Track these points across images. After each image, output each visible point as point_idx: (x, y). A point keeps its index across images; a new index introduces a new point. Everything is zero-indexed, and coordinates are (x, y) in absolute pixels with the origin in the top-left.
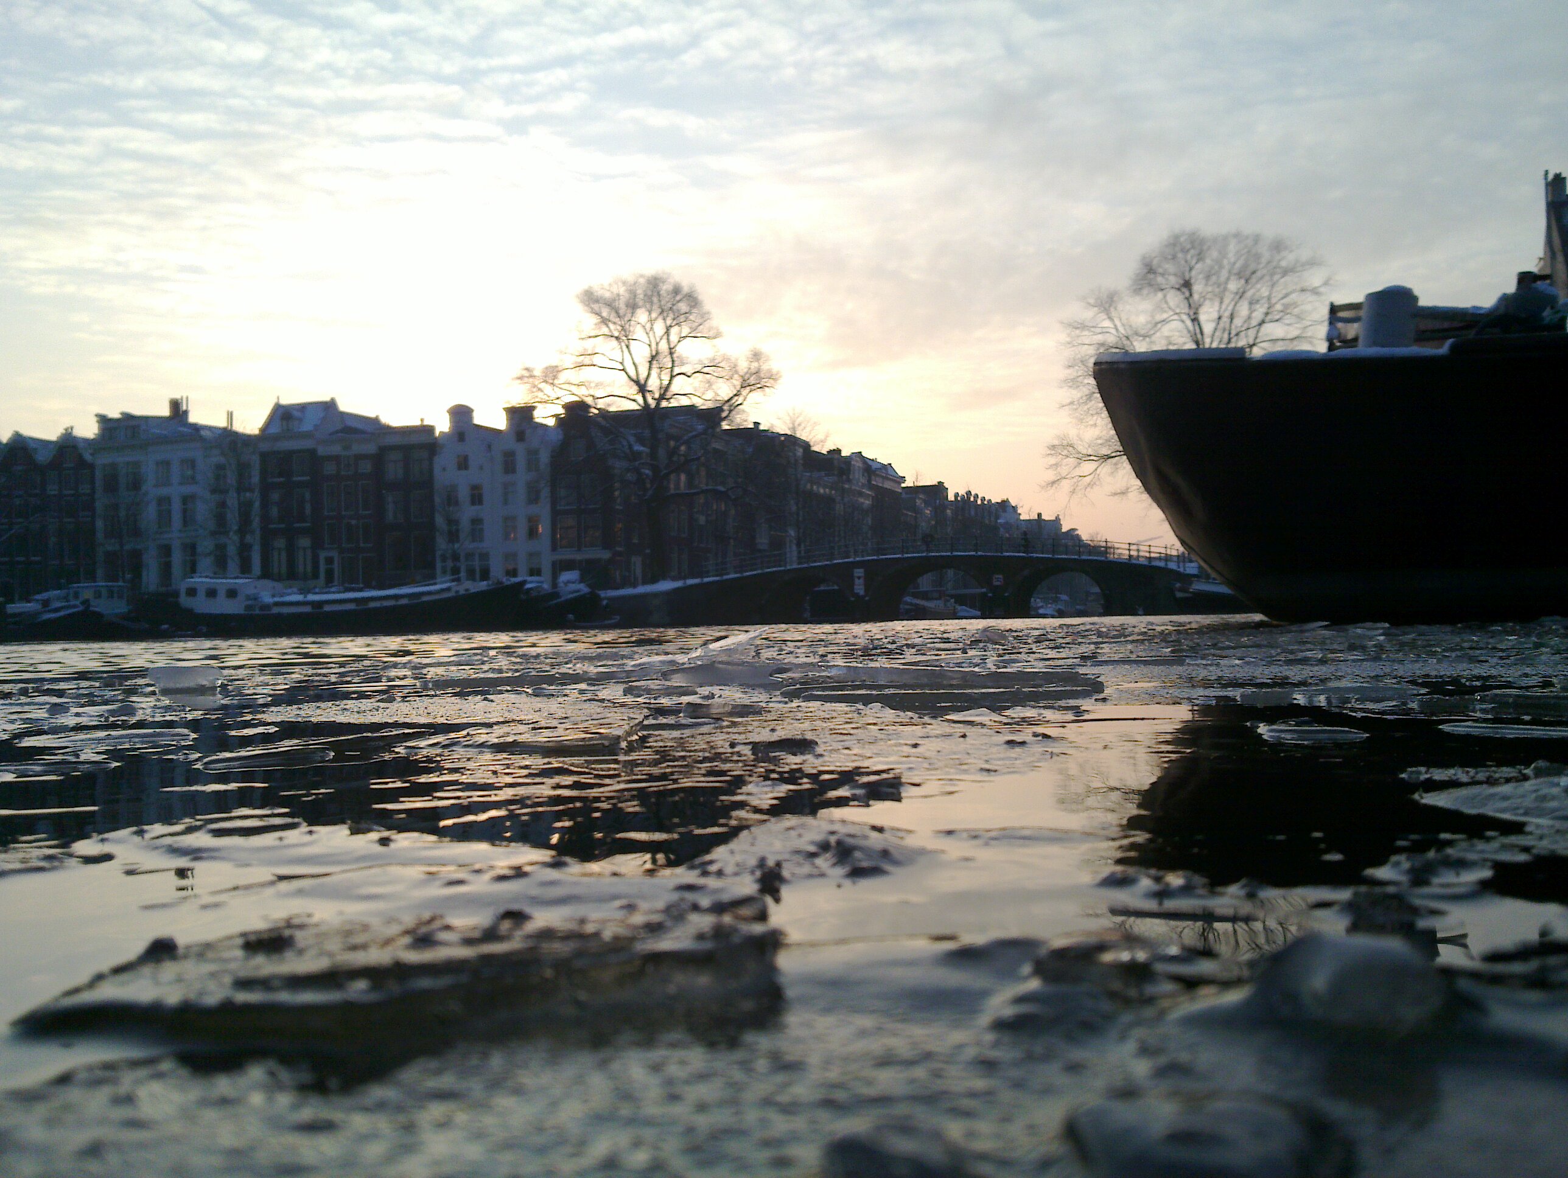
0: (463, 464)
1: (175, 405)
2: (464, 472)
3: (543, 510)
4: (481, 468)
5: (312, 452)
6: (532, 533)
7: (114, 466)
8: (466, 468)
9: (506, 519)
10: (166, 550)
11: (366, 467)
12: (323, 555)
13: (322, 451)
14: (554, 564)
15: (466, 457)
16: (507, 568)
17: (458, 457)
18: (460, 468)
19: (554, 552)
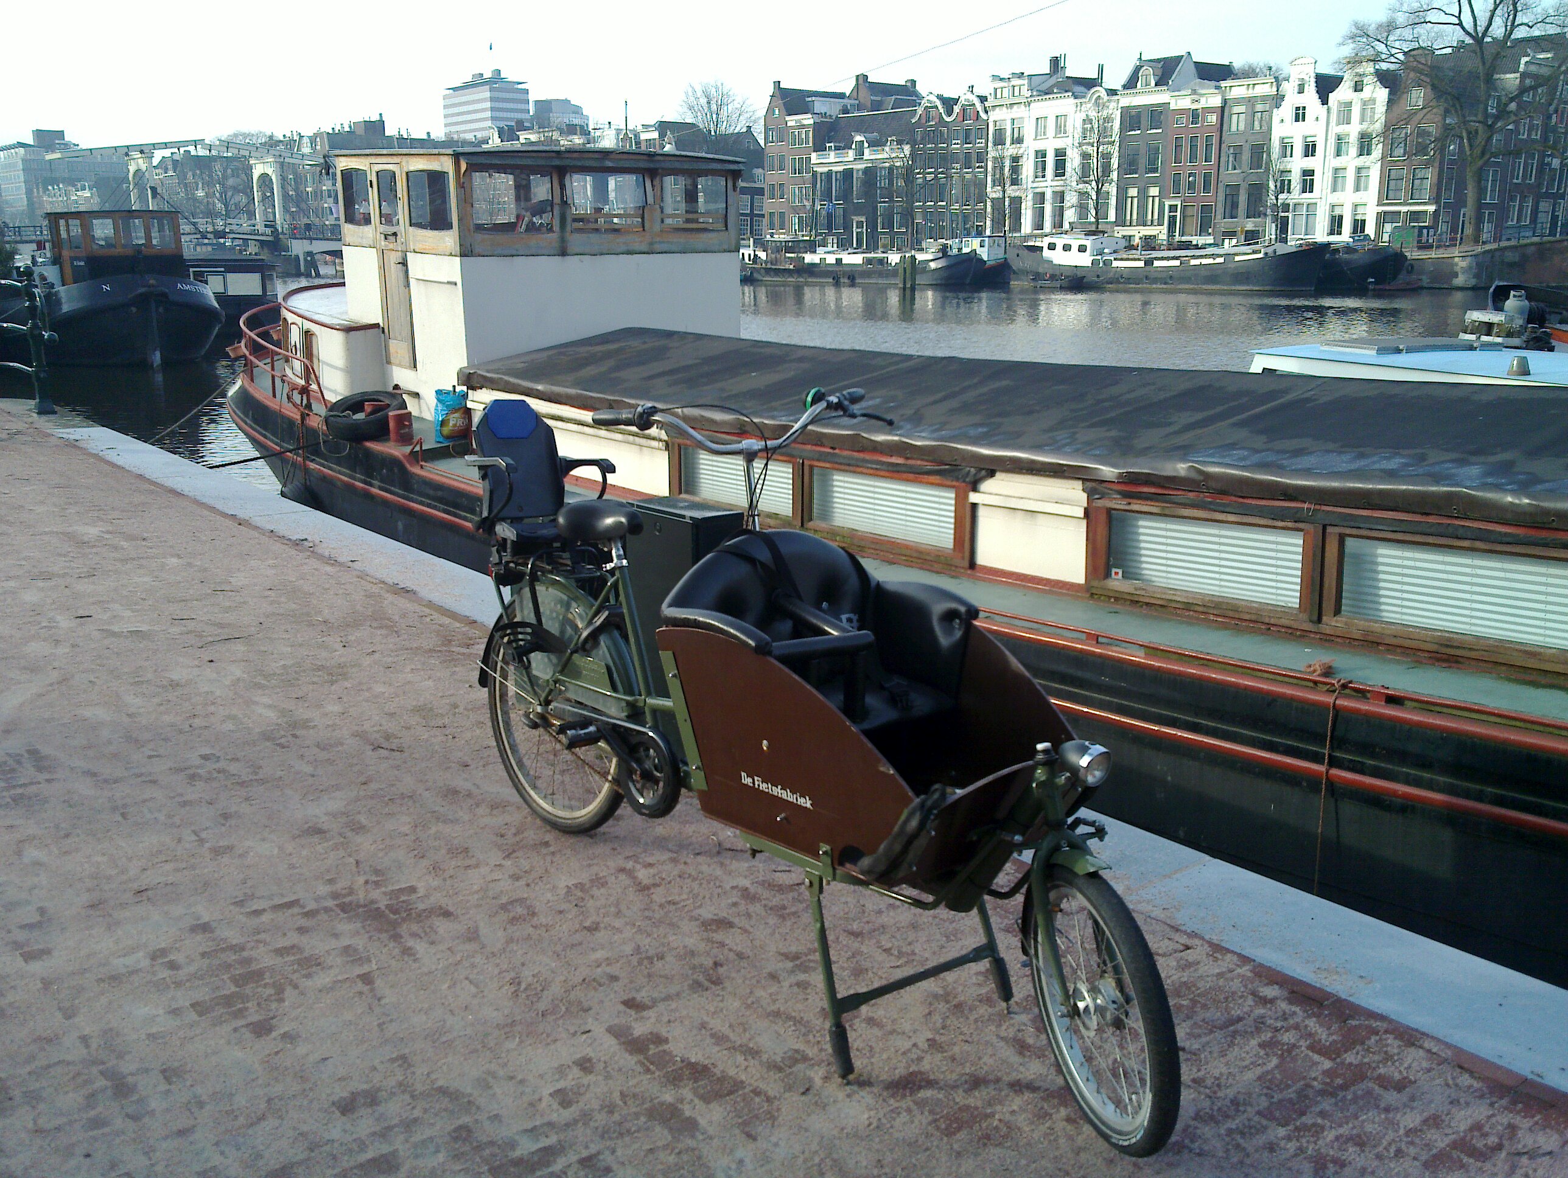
0: (1300, 115)
1: (1055, 62)
2: (1300, 124)
3: (1374, 162)
4: (1318, 119)
5: (1166, 106)
6: (1360, 183)
7: (1003, 122)
8: (1303, 119)
9: (1336, 170)
10: (1040, 198)
11: (1212, 119)
12: (1167, 203)
13: (1174, 105)
14: (1378, 215)
15: (1304, 108)
16: (1333, 218)
17: (1298, 109)
18: (1297, 120)
19: (1380, 204)
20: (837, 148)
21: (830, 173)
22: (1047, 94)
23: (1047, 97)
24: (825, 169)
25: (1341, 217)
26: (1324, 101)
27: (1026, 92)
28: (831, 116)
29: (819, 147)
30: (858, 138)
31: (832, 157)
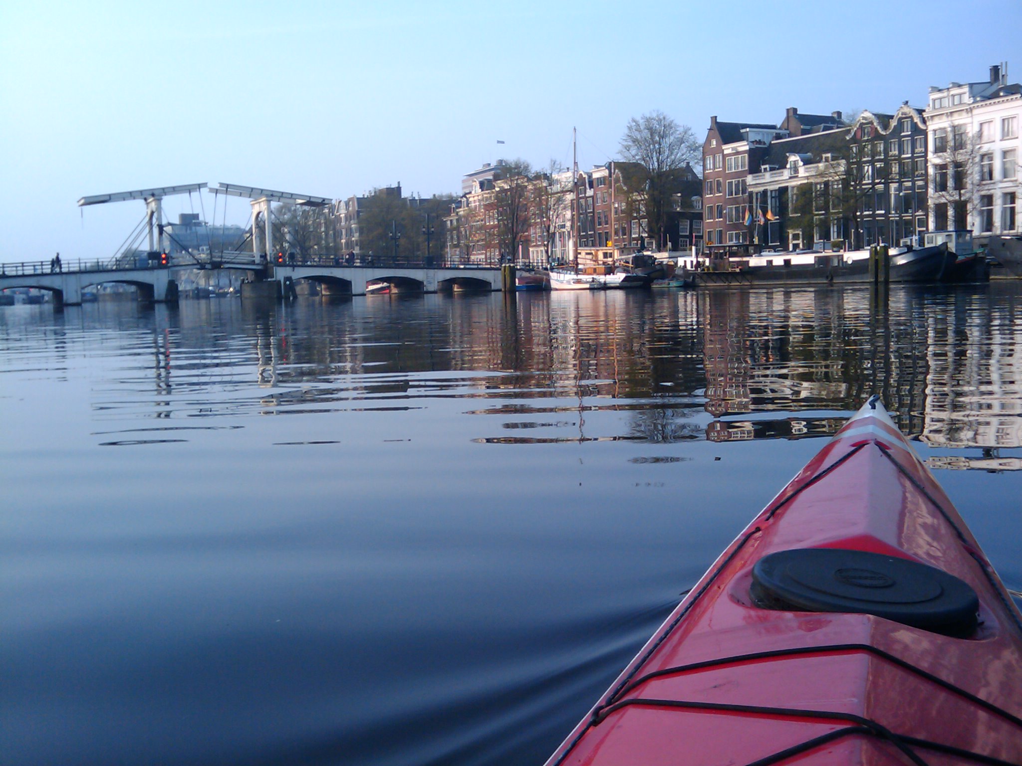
1: (995, 70)
7: (943, 130)
10: (988, 200)
20: (772, 169)
21: (765, 192)
22: (989, 98)
23: (992, 101)
24: (761, 189)
27: (967, 99)
28: (765, 144)
29: (754, 169)
30: (793, 158)
31: (767, 177)
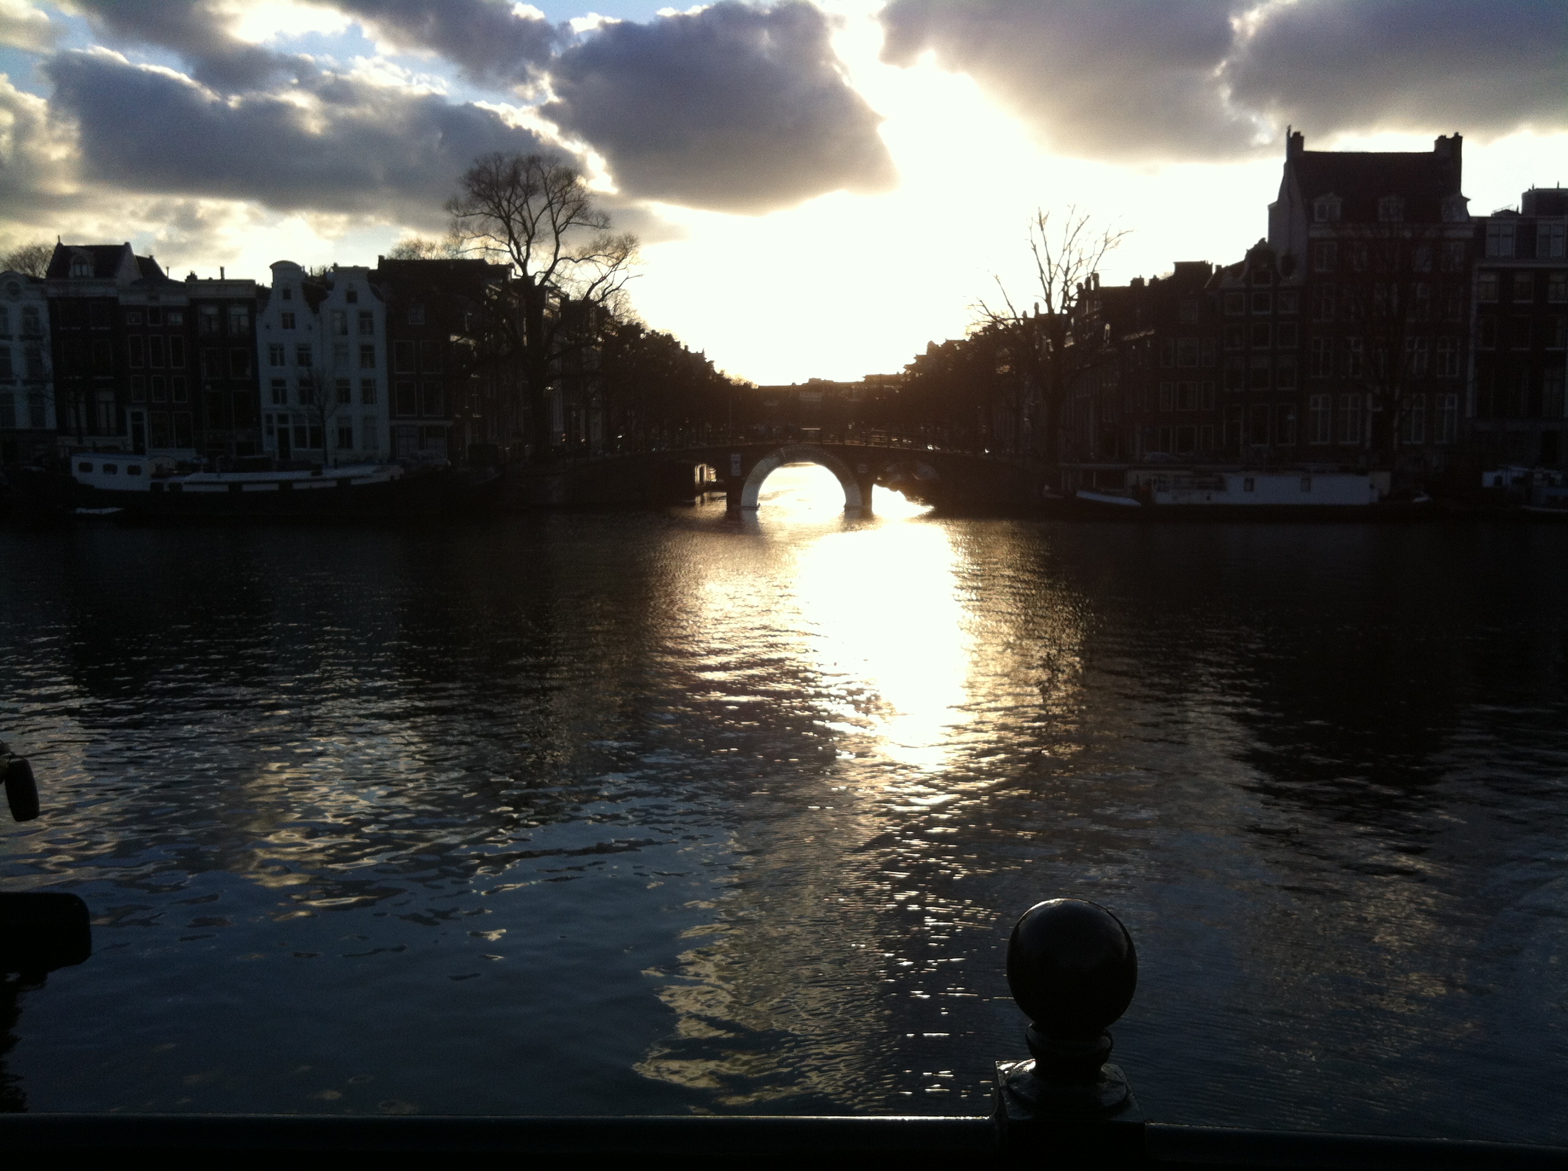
0: (289, 322)
2: (290, 331)
3: (380, 374)
4: (310, 328)
5: (114, 301)
6: (368, 396)
8: (293, 327)
9: (339, 382)
11: (178, 319)
12: (129, 412)
13: (123, 299)
14: (392, 430)
15: (292, 315)
16: (341, 431)
17: (284, 315)
18: (285, 327)
19: (392, 417)
25: (349, 431)
26: (315, 309)
